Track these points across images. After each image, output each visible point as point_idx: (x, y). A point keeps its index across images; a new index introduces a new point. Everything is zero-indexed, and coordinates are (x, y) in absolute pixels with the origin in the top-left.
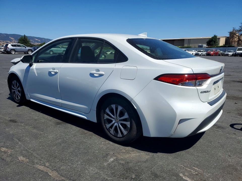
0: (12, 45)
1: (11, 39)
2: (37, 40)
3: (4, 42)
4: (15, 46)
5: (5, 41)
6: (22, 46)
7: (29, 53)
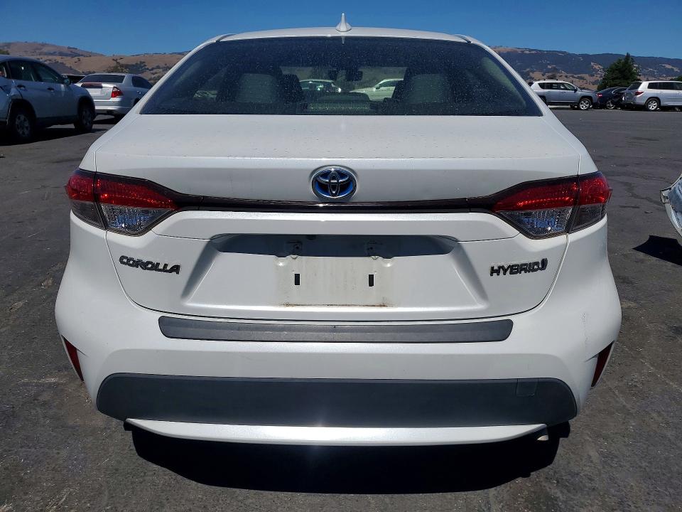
0: (542, 86)
1: (595, 70)
2: (670, 67)
3: (573, 77)
4: (550, 86)
5: (576, 76)
6: (568, 87)
7: (581, 106)
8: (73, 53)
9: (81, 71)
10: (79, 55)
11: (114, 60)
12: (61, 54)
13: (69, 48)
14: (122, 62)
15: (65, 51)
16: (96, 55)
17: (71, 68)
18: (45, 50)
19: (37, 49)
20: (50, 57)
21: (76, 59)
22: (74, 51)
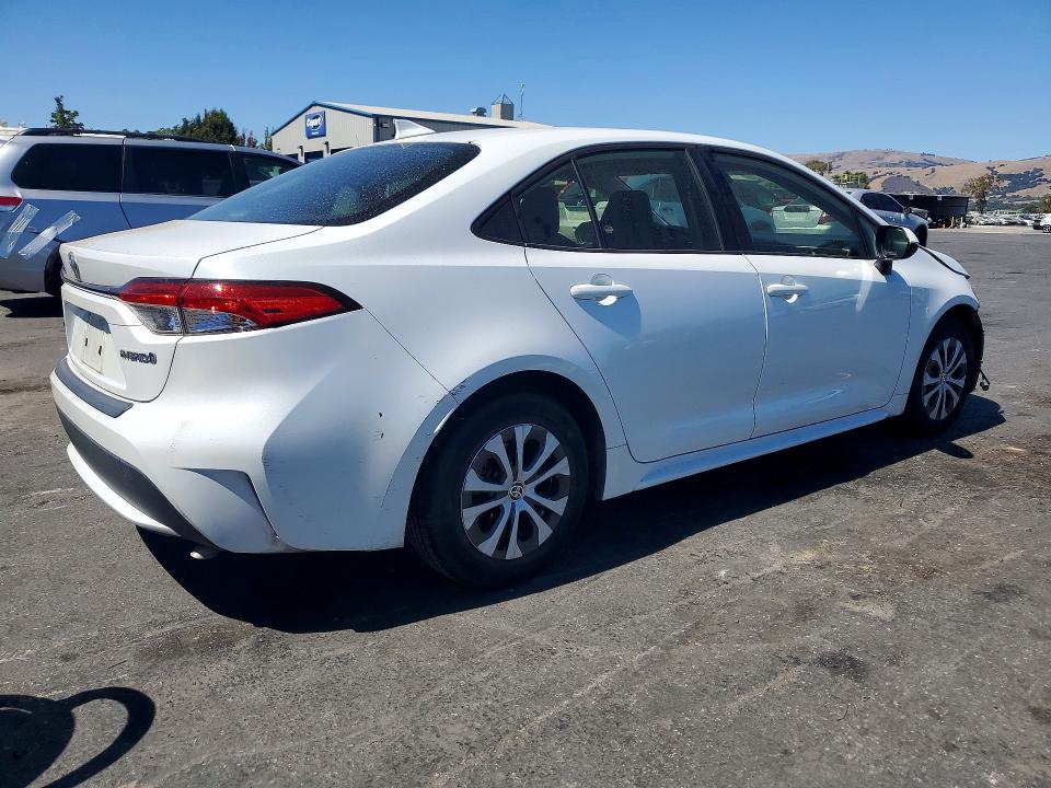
8: (929, 163)
9: (931, 188)
10: (935, 164)
11: (989, 168)
12: (909, 164)
13: (923, 154)
14: (1001, 171)
15: (917, 159)
16: (962, 162)
17: (918, 184)
18: (888, 159)
19: (879, 159)
20: (892, 169)
21: (929, 170)
22: (928, 158)
